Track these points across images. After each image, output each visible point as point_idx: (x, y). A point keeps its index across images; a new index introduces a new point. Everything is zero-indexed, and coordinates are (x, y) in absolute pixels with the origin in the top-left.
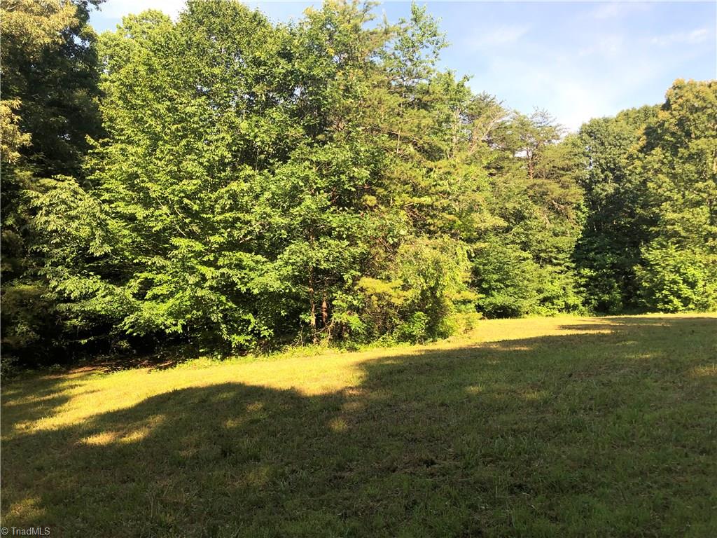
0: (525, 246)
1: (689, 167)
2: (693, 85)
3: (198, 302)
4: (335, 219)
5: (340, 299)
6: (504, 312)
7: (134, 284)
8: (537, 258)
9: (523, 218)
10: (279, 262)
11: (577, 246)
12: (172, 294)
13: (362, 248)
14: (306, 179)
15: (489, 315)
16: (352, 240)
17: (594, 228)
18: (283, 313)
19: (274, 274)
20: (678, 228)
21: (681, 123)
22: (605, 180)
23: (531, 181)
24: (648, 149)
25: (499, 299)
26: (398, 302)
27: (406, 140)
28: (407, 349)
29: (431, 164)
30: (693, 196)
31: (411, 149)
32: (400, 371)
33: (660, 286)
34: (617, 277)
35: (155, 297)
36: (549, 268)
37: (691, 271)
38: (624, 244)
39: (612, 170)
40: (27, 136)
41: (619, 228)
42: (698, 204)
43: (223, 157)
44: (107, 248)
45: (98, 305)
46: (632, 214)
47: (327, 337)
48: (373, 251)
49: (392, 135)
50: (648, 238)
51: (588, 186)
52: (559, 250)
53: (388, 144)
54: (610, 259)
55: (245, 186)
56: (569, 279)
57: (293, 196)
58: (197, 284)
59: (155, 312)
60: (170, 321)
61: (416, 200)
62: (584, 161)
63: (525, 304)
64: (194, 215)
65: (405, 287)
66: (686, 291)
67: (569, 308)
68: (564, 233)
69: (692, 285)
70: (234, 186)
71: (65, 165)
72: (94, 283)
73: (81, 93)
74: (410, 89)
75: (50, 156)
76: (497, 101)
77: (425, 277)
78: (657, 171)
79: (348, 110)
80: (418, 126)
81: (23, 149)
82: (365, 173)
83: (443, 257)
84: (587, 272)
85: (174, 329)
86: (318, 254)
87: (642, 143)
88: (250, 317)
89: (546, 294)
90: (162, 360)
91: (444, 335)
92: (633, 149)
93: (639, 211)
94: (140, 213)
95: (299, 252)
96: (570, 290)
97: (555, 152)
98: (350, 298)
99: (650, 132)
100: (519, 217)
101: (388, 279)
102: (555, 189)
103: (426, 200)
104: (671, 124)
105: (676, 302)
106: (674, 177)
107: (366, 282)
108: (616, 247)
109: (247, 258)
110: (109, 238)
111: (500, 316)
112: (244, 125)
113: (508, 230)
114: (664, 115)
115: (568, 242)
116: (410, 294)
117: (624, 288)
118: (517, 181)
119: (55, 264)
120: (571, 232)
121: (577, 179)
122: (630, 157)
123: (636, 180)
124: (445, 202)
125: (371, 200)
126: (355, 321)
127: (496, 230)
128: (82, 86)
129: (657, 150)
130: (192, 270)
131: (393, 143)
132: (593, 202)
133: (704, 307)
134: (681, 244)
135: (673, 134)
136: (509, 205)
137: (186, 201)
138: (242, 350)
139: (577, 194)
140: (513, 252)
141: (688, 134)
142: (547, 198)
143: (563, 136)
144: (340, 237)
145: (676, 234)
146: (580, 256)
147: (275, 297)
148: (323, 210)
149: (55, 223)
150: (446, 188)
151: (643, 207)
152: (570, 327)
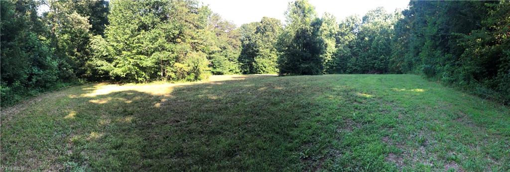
0: (226, 56)
1: (266, 39)
2: (267, 18)
3: (129, 69)
4: (168, 46)
5: (169, 69)
6: (219, 73)
7: (114, 63)
8: (229, 60)
9: (226, 49)
10: (151, 58)
11: (239, 57)
12: (122, 66)
13: (176, 54)
14: (159, 34)
15: (216, 74)
16: (173, 52)
17: (244, 52)
18: (153, 72)
19: (150, 61)
20: (263, 53)
21: (264, 27)
22: (246, 40)
23: (228, 39)
24: (257, 33)
25: (218, 70)
26: (186, 70)
27: (190, 22)
28: (189, 83)
29: (197, 30)
30: (266, 46)
31: (191, 25)
32: (183, 90)
33: (258, 68)
34: (249, 65)
35: (119, 67)
36: (232, 62)
37: (265, 64)
38: (251, 57)
39: (248, 38)
40: (91, 25)
41: (249, 53)
42: (267, 48)
43: (135, 28)
44: (107, 54)
45: (104, 68)
46: (252, 49)
47: (166, 79)
48: (180, 55)
49: (186, 21)
50: (256, 56)
51: (242, 41)
52: (235, 58)
53: (184, 24)
54: (247, 60)
55: (142, 36)
56: (237, 65)
57: (155, 39)
58: (129, 64)
59: (118, 71)
60: (122, 73)
61: (193, 41)
62: (242, 35)
63: (225, 71)
64: (128, 45)
65: (189, 66)
66: (264, 69)
67: (236, 73)
68: (236, 53)
69: (265, 67)
70: (139, 36)
71: (100, 32)
72: (105, 63)
73: (105, 14)
74: (192, 8)
75: (97, 30)
76: (220, 15)
77: (194, 63)
78: (259, 39)
79: (173, 13)
80: (194, 19)
81: (90, 29)
82: (177, 32)
83: (199, 58)
84: (241, 64)
85: (123, 75)
86: (163, 56)
87: (255, 31)
88: (144, 73)
89: (231, 69)
90: (121, 83)
91: (200, 80)
92: (253, 32)
93: (254, 49)
94: (115, 44)
95: (156, 55)
96: (237, 68)
97: (235, 31)
98: (172, 69)
99: (257, 28)
100: (225, 48)
101: (183, 63)
102: (234, 41)
103: (196, 41)
104: (262, 26)
105: (262, 71)
106: (262, 40)
107: (177, 64)
108: (249, 57)
109: (142, 57)
110: (108, 51)
111: (218, 74)
112: (142, 18)
113: (221, 52)
114: (261, 24)
115: (237, 56)
116: (189, 68)
117: (250, 68)
118: (224, 38)
119: (95, 57)
120: (237, 53)
121: (240, 39)
122: (252, 34)
123: (254, 41)
124: (202, 42)
125: (179, 40)
126: (173, 75)
127: (218, 52)
128: (106, 12)
129: (259, 33)
130: (127, 60)
131: (186, 23)
132: (243, 46)
133: (268, 73)
134: (263, 57)
135: (263, 30)
136: (222, 45)
137: (126, 41)
138: (142, 82)
139: (240, 43)
140: (223, 58)
141: (266, 30)
142: (233, 44)
143: (237, 27)
144: (169, 51)
145: (262, 55)
146: (240, 59)
147: (150, 68)
148: (164, 43)
149: (95, 47)
150: (202, 37)
151: (255, 48)
152: (235, 78)
